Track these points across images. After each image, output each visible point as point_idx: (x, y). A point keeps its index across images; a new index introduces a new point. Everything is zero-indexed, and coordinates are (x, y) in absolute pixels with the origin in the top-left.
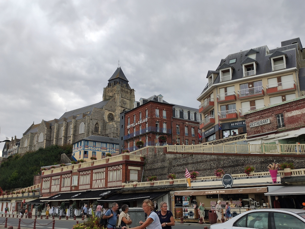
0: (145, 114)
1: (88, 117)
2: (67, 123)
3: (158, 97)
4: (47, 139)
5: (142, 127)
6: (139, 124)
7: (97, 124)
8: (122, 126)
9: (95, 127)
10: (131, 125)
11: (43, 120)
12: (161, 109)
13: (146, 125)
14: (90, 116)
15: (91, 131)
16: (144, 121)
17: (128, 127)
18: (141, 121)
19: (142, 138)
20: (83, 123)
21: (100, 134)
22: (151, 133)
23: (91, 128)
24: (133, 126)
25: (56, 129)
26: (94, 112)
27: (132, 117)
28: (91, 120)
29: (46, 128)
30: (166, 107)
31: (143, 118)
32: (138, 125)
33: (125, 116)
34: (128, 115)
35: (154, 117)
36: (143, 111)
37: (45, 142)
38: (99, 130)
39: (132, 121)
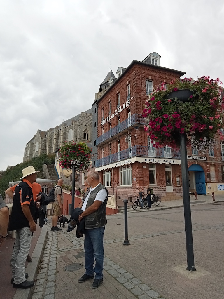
0: (125, 94)
1: (76, 123)
2: (58, 131)
3: (151, 57)
4: (42, 148)
5: (122, 119)
6: (116, 115)
7: (86, 130)
8: (95, 123)
9: (84, 134)
10: (105, 119)
11: (38, 130)
12: (158, 81)
13: (128, 113)
14: (78, 122)
15: (78, 137)
16: (124, 107)
17: (102, 123)
18: (119, 109)
19: (122, 139)
20: (71, 130)
21: (90, 141)
22: (137, 127)
23: (79, 134)
24: (108, 121)
25: (49, 138)
26: (82, 117)
27: (106, 107)
28: (78, 126)
29: (41, 137)
30: (167, 77)
31: (123, 101)
32: (115, 118)
33: (98, 107)
34: (102, 104)
35: (143, 95)
36: (123, 88)
37: (40, 151)
38: (89, 137)
39: (106, 113)
